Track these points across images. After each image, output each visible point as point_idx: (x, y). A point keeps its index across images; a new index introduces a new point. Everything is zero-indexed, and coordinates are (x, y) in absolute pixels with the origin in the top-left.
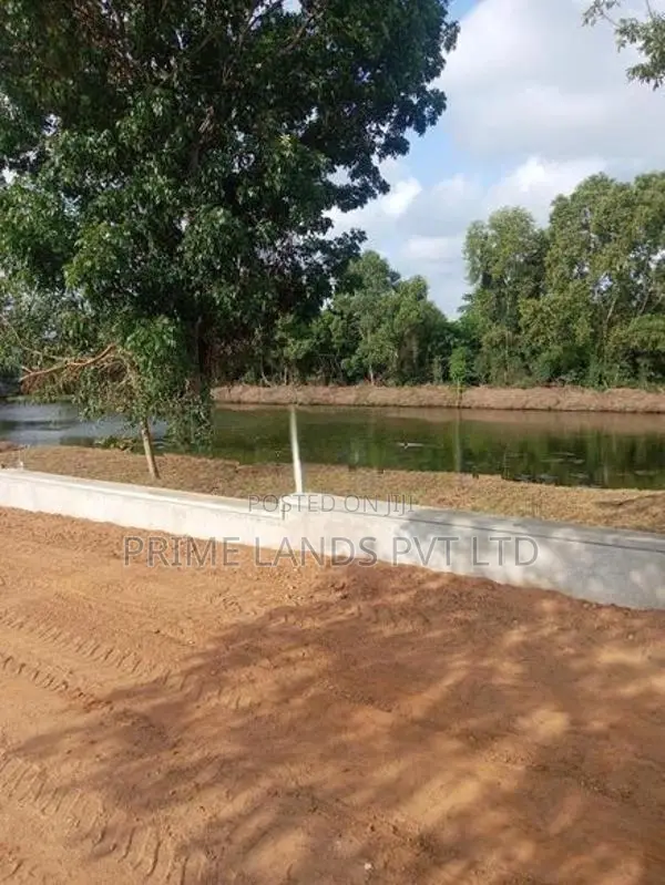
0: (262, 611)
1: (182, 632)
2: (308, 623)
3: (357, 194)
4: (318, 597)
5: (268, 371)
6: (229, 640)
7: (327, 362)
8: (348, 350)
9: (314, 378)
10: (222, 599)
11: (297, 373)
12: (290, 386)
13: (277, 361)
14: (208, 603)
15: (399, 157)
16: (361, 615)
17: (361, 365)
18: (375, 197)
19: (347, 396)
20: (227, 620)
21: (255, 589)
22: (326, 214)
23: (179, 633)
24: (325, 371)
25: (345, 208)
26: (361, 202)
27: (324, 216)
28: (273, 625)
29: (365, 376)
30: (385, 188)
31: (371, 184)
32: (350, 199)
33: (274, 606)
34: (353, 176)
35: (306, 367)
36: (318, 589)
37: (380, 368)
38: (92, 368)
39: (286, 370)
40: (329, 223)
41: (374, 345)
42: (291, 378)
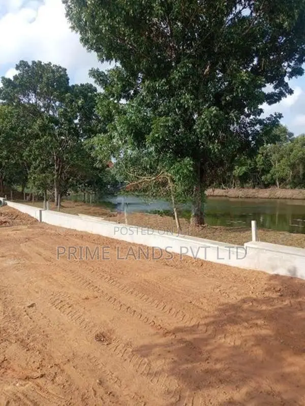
0: (239, 298)
1: (202, 304)
2: (264, 308)
3: (277, 96)
4: (267, 294)
5: (225, 182)
6: (225, 311)
7: (254, 177)
8: (265, 171)
9: (247, 185)
10: (218, 290)
11: (239, 182)
12: (236, 188)
13: (229, 177)
14: (212, 291)
15: (299, 77)
16: (291, 306)
17: (272, 179)
18: (286, 97)
19: (264, 193)
20: (223, 300)
21: (234, 287)
22: (260, 107)
23: (201, 304)
24: (253, 182)
25: (270, 103)
26: (279, 99)
27: (259, 108)
28: (246, 306)
29: (274, 184)
30: (291, 92)
31: (284, 91)
32: (272, 99)
33: (244, 296)
34: (275, 88)
35: (244, 180)
36: (266, 290)
37: (282, 180)
38: (154, 181)
39: (234, 181)
40: (261, 111)
41: (279, 168)
42: (236, 185)
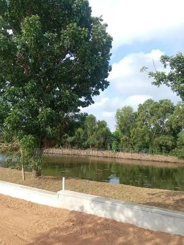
0: (48, 229)
1: (24, 235)
2: (61, 234)
3: (86, 103)
4: (66, 224)
5: (62, 145)
6: (38, 239)
9: (74, 147)
10: (37, 224)
11: (70, 145)
12: (68, 149)
13: (65, 142)
14: (33, 225)
15: (97, 96)
16: (77, 231)
17: (88, 144)
18: (91, 104)
20: (38, 231)
21: (48, 221)
22: (79, 108)
23: (23, 236)
24: (78, 145)
25: (83, 107)
26: (87, 105)
27: (78, 108)
28: (51, 234)
29: (89, 147)
30: (93, 102)
31: (90, 101)
32: (84, 105)
33: (52, 227)
34: (86, 100)
35: (73, 144)
36: (66, 221)
37: (93, 146)
38: (10, 147)
39: (67, 145)
40: (79, 110)
42: (68, 147)
